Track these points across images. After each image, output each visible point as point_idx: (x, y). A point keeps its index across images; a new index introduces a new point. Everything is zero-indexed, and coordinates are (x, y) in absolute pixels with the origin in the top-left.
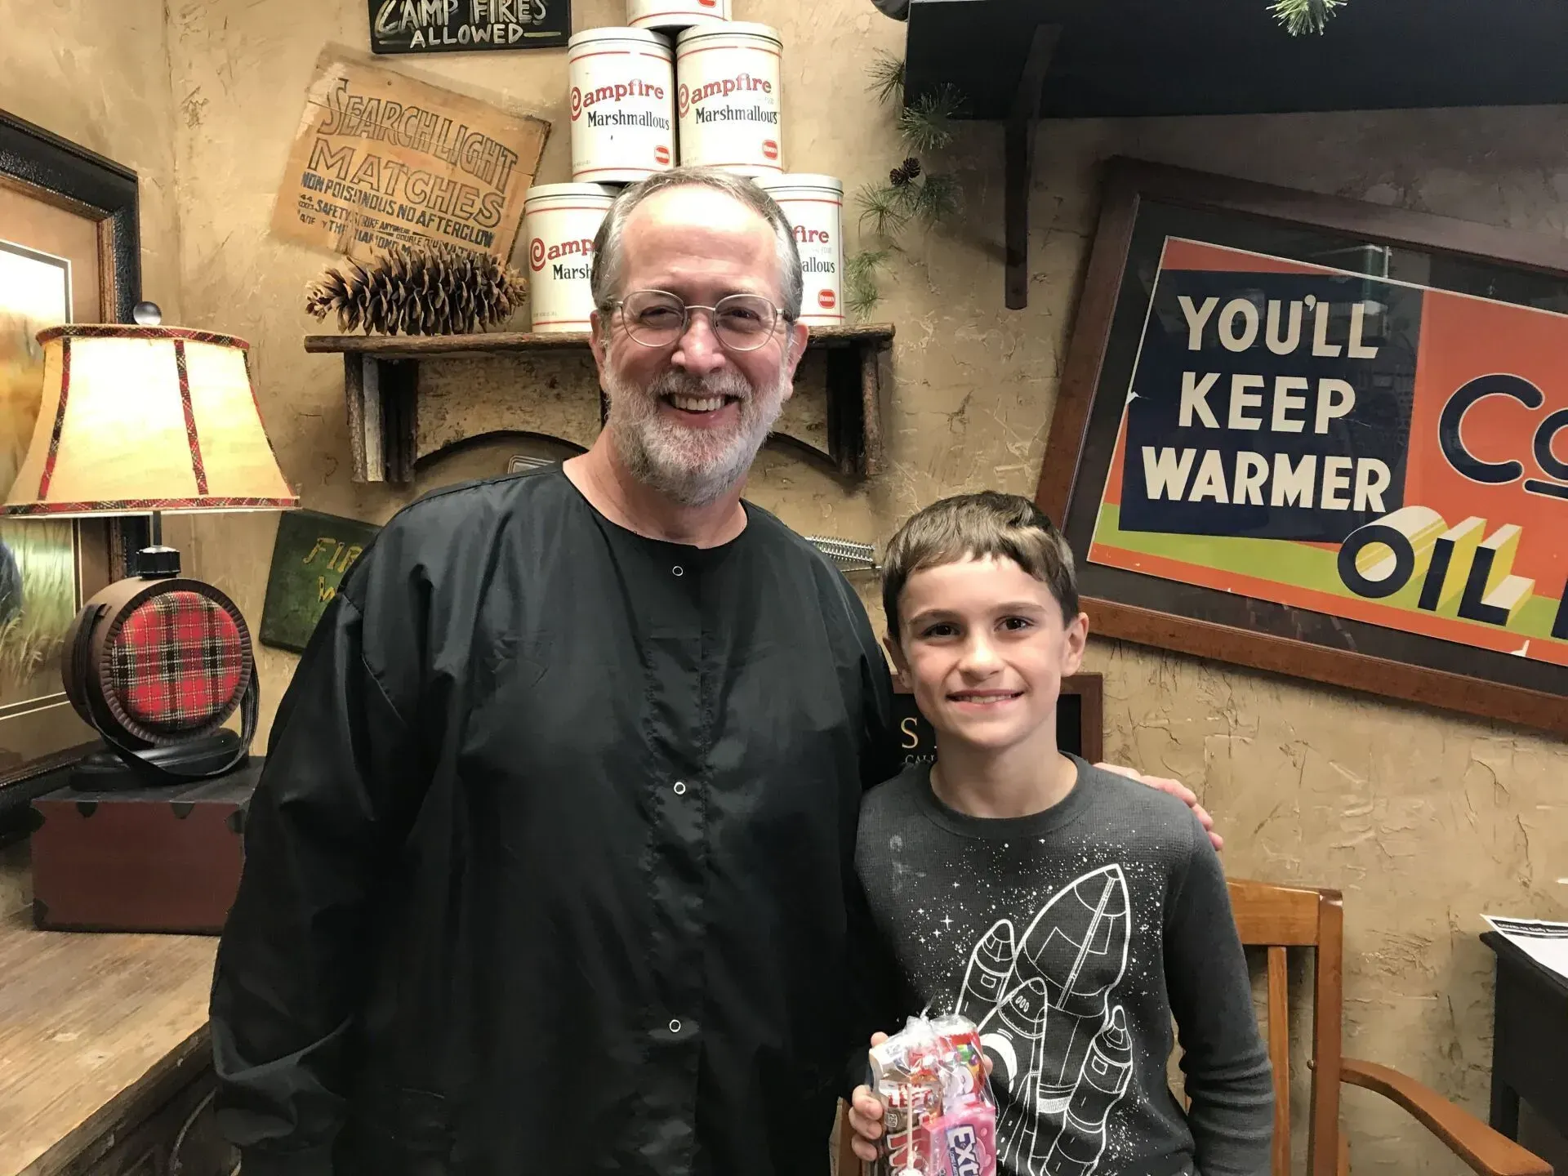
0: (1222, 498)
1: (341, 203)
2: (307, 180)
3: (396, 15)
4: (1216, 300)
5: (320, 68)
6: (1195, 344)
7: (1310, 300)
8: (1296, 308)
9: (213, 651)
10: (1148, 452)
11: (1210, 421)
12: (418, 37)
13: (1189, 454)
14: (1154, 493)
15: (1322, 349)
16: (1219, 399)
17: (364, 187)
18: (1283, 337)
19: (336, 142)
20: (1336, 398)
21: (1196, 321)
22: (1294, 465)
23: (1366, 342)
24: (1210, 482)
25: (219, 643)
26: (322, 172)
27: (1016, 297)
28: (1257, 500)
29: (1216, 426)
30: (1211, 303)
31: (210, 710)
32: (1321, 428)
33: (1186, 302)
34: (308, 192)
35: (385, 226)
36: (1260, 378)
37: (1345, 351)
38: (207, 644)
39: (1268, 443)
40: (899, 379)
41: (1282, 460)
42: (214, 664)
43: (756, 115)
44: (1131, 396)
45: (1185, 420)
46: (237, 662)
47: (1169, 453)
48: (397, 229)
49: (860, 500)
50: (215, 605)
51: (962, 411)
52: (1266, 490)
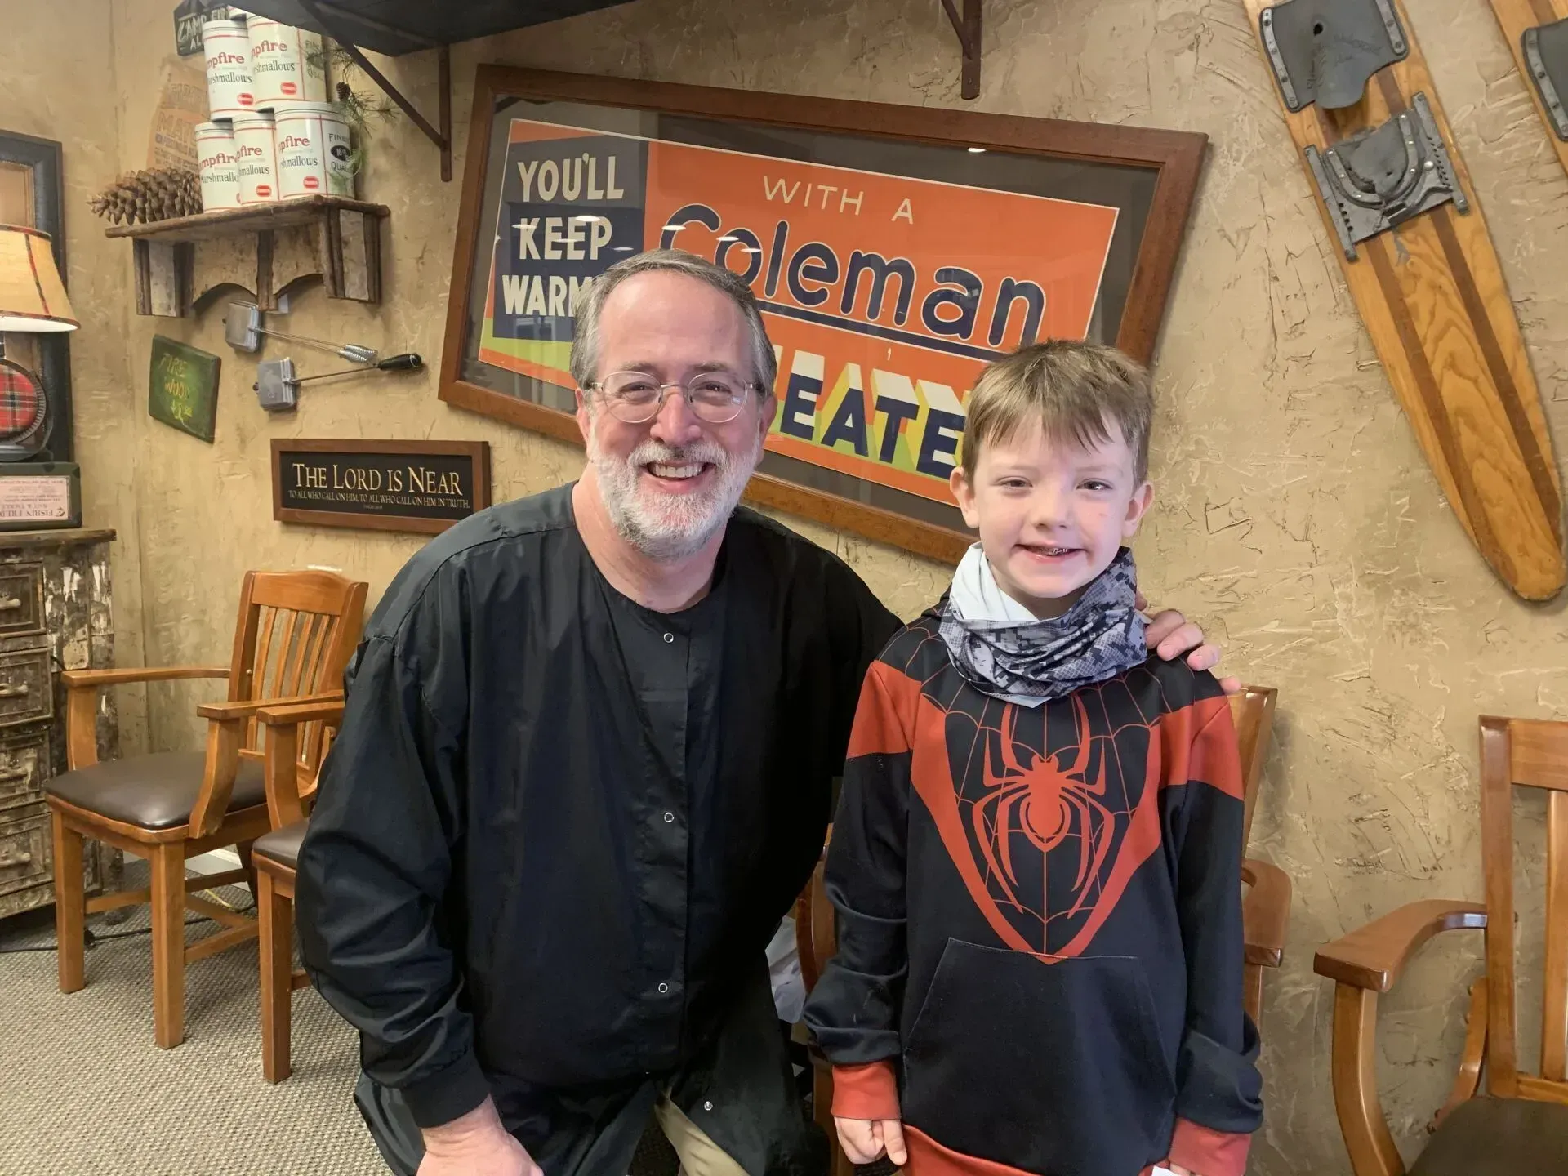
0: (543, 313)
1: (172, 151)
2: (159, 139)
3: (185, 31)
4: (537, 162)
5: (162, 68)
6: (526, 198)
7: (586, 156)
8: (578, 162)
9: (12, 397)
10: (505, 278)
11: (536, 256)
12: (193, 43)
13: (526, 278)
14: (509, 311)
15: (594, 195)
16: (539, 237)
17: (176, 139)
18: (571, 188)
19: (168, 112)
20: (602, 232)
21: (527, 179)
22: (580, 283)
23: (616, 187)
24: (536, 300)
25: (17, 393)
26: (163, 133)
27: (447, 175)
28: (561, 313)
29: (539, 258)
30: (534, 164)
31: (11, 429)
32: (594, 256)
33: (521, 165)
34: (158, 145)
35: (185, 161)
36: (560, 219)
37: (605, 195)
38: (8, 393)
39: (565, 268)
40: (393, 236)
41: (573, 280)
42: (13, 405)
43: (274, 67)
44: (497, 238)
45: (523, 256)
46: (30, 405)
47: (515, 278)
48: (189, 163)
49: (378, 322)
50: (14, 372)
51: (421, 258)
52: (566, 304)
